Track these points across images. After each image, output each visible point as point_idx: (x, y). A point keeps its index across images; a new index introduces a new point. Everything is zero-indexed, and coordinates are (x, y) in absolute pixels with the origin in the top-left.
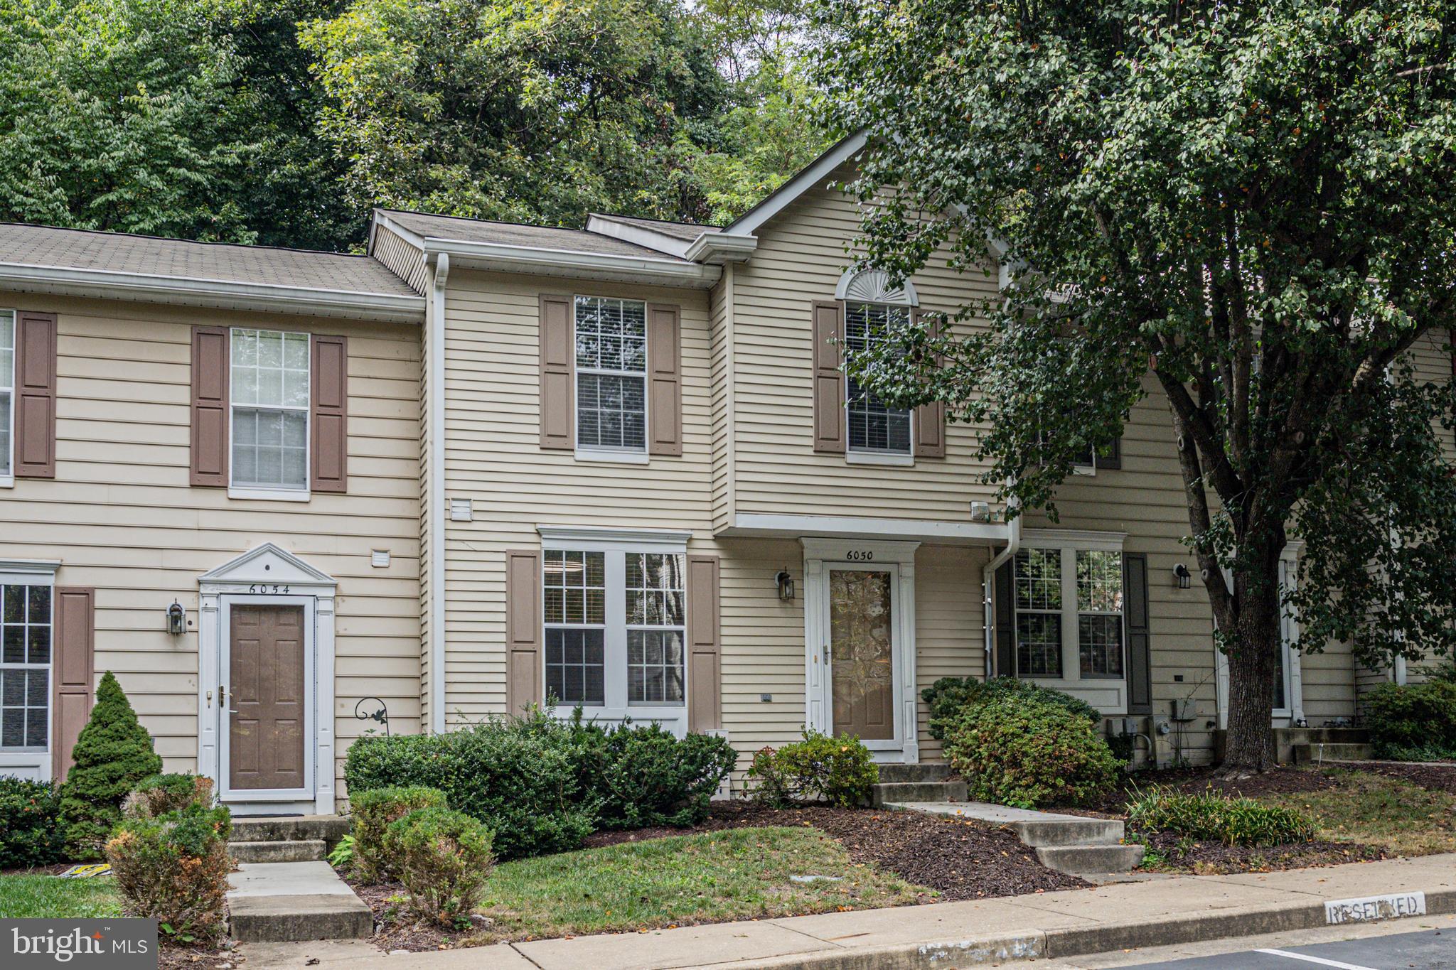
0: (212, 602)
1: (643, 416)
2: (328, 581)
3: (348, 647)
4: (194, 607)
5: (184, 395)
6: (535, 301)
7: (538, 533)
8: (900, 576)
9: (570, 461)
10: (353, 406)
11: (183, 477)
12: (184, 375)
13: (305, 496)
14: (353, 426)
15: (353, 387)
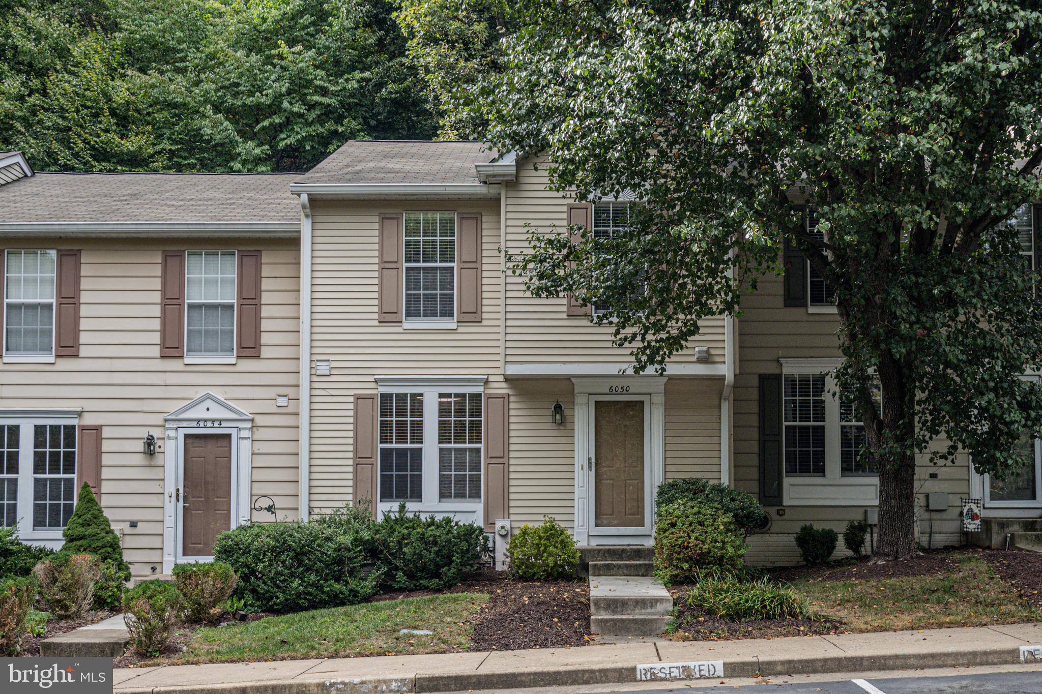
0: (172, 433)
1: (453, 294)
2: (246, 417)
3: (260, 461)
4: (161, 436)
5: (157, 297)
6: (377, 219)
7: (376, 381)
8: (651, 404)
9: (400, 330)
10: (266, 298)
11: (156, 351)
12: (157, 284)
13: (233, 361)
14: (265, 311)
15: (266, 284)
